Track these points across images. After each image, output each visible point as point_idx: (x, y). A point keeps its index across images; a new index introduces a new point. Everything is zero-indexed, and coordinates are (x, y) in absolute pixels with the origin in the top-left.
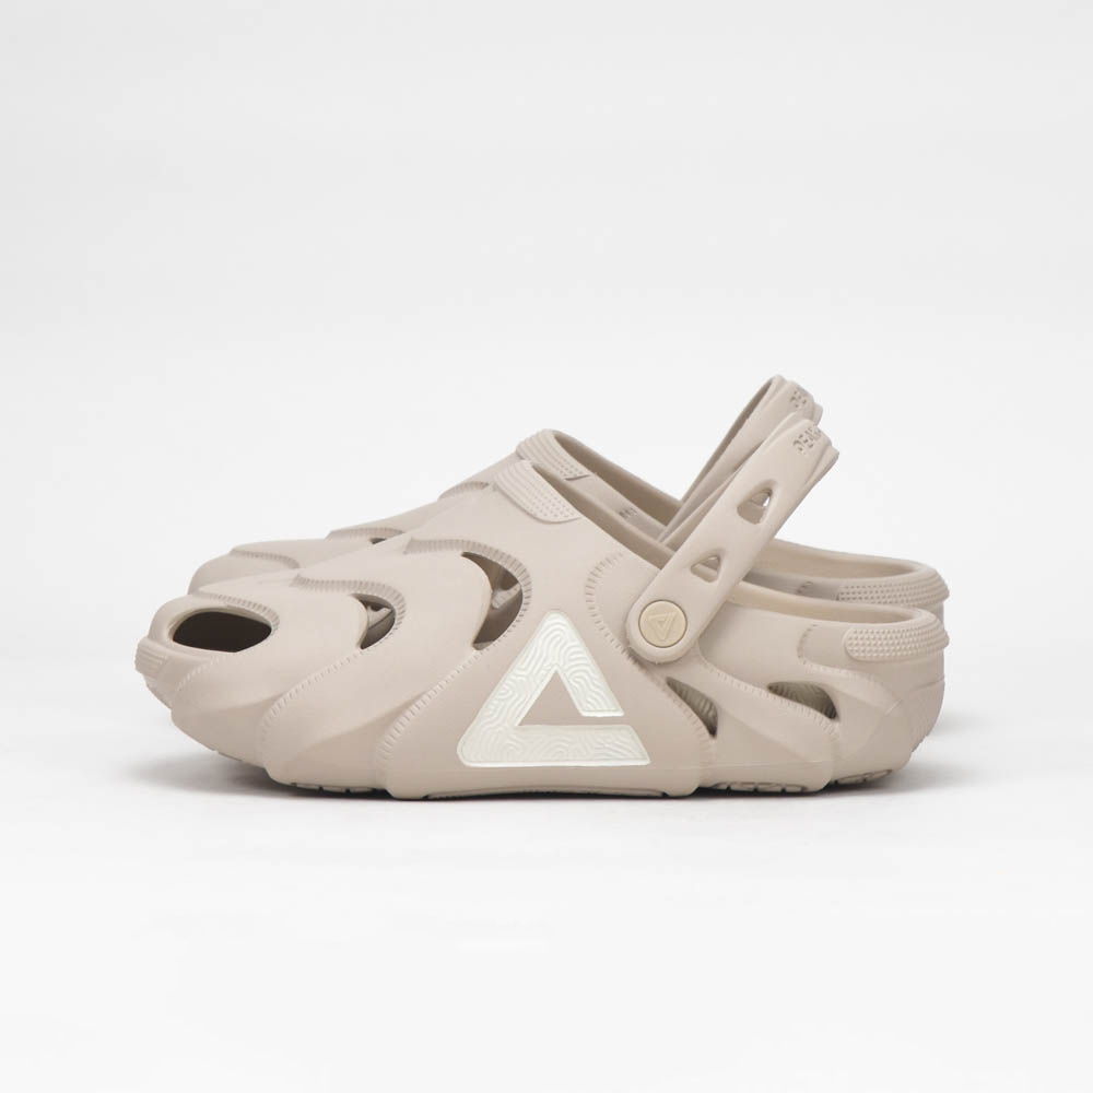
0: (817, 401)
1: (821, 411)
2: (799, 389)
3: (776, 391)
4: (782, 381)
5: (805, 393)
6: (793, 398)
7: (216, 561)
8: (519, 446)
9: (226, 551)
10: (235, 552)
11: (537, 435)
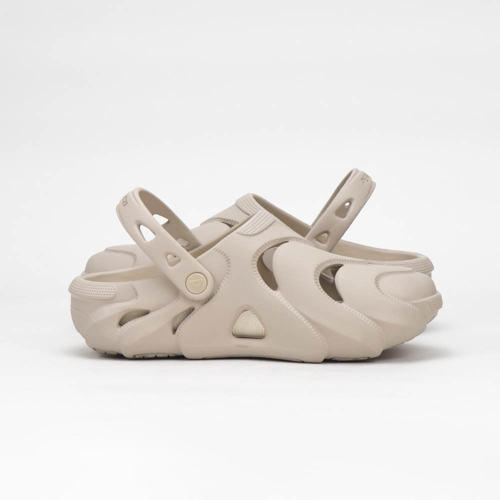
0: (373, 180)
1: (375, 184)
2: (365, 174)
3: (355, 175)
4: (357, 171)
5: (368, 176)
6: (362, 179)
7: (98, 254)
8: (237, 201)
9: (103, 249)
10: (107, 250)
11: (245, 196)
